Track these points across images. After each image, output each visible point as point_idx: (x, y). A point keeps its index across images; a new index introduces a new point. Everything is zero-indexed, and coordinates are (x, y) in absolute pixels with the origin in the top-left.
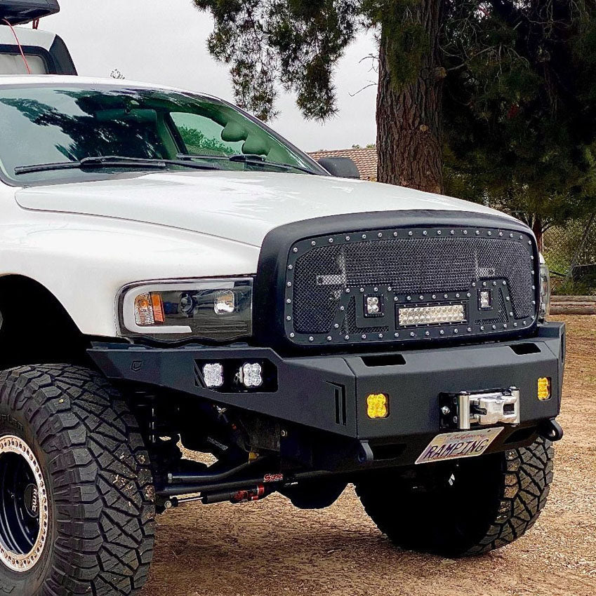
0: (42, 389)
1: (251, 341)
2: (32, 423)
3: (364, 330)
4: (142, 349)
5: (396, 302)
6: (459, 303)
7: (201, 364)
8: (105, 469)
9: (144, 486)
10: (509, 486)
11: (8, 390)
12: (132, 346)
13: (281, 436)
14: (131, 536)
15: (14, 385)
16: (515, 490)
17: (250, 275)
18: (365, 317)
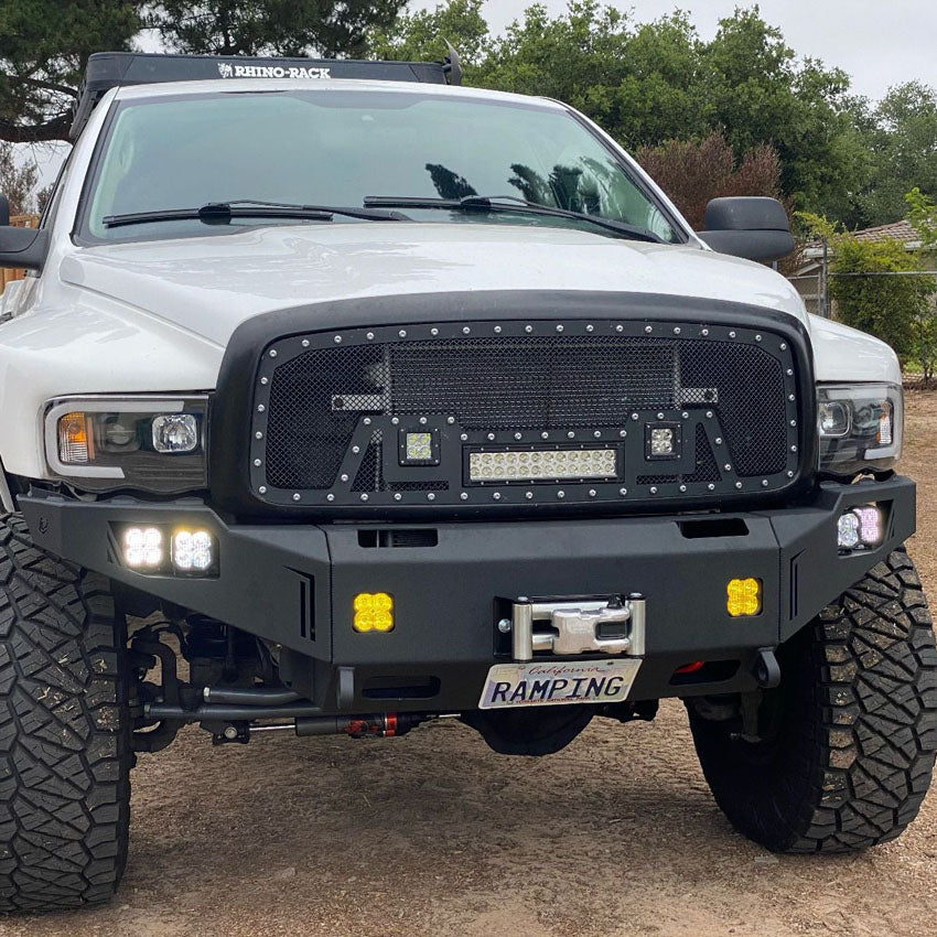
3: (397, 486)
5: (464, 444)
6: (603, 448)
8: (29, 677)
9: (98, 707)
10: (838, 749)
14: (70, 782)
16: (851, 757)
17: (202, 392)
18: (401, 465)
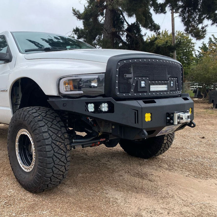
0: (33, 114)
1: (104, 96)
2: (30, 125)
3: (140, 92)
4: (66, 99)
5: (149, 83)
6: (166, 85)
7: (87, 103)
8: (54, 140)
9: (67, 145)
11: (22, 114)
12: (62, 98)
13: (112, 128)
14: (63, 162)
15: (24, 113)
16: (166, 141)
17: (103, 73)
18: (141, 88)
